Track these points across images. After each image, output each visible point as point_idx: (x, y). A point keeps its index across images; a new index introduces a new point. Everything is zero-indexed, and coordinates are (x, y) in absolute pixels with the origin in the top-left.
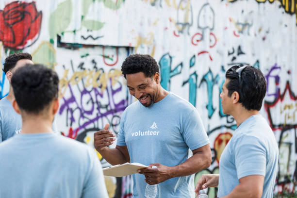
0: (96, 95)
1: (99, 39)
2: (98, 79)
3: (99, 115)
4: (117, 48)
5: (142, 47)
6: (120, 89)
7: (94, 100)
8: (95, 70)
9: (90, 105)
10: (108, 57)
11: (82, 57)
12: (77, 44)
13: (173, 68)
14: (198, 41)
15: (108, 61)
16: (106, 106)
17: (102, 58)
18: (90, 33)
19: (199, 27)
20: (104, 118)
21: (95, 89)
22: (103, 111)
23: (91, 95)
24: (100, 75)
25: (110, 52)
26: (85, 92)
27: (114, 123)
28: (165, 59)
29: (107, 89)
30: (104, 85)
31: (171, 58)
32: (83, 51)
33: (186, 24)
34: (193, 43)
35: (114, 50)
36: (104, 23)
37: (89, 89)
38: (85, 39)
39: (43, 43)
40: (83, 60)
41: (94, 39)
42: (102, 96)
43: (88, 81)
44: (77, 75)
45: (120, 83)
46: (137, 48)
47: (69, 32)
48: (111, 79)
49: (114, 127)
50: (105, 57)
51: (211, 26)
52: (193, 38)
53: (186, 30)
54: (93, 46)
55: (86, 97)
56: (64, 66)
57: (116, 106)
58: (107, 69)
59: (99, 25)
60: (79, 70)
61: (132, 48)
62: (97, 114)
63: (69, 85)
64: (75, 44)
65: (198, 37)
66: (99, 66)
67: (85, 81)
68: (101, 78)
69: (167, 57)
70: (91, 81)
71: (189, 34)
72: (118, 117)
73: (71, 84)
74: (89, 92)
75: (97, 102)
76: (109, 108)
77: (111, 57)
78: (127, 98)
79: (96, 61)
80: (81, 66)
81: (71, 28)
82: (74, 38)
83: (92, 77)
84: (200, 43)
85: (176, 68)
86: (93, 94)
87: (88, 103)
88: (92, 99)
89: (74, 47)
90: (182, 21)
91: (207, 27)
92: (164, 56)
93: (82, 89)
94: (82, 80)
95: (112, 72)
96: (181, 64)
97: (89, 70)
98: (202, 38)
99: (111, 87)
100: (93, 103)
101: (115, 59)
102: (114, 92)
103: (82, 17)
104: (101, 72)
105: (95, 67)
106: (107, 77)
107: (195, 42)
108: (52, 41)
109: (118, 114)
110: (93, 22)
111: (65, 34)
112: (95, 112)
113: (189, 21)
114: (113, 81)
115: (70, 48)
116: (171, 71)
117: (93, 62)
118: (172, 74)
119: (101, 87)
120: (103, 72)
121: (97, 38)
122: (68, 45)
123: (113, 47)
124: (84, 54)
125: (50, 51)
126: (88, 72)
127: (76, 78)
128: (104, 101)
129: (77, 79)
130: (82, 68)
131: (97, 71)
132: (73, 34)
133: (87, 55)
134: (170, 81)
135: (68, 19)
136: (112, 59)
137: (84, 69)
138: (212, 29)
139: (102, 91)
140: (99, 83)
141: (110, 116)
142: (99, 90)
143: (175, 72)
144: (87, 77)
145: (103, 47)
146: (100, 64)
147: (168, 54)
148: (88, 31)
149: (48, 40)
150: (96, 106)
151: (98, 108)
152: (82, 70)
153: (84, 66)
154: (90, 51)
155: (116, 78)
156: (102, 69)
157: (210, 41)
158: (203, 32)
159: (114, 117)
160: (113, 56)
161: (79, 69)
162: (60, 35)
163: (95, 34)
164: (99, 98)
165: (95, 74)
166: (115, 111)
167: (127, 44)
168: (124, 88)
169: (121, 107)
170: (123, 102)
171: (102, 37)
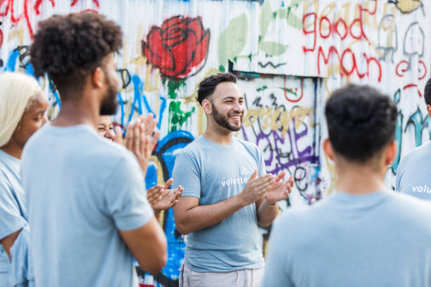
0: (276, 140)
1: (281, 67)
2: (278, 119)
3: (279, 166)
4: (302, 78)
5: (334, 78)
6: (305, 133)
7: (274, 147)
8: (274, 107)
9: (268, 152)
10: (290, 91)
11: (259, 90)
12: (254, 73)
14: (404, 71)
15: (291, 96)
16: (288, 155)
17: (282, 92)
18: (269, 59)
19: (405, 53)
21: (274, 132)
22: (284, 161)
23: (269, 141)
24: (280, 114)
25: (292, 84)
26: (261, 136)
27: (298, 176)
29: (289, 132)
30: (286, 128)
32: (259, 82)
33: (389, 49)
34: (397, 73)
35: (299, 81)
36: (287, 46)
37: (266, 132)
38: (264, 67)
39: (211, 71)
40: (260, 94)
41: (275, 67)
42: (282, 141)
43: (266, 122)
44: (252, 114)
45: (305, 125)
46: (327, 78)
47: (243, 57)
48: (294, 119)
49: (299, 183)
50: (286, 90)
51: (420, 53)
52: (397, 67)
53: (389, 57)
54: (272, 76)
55: (263, 142)
57: (300, 154)
58: (289, 106)
59: (281, 49)
60: (254, 107)
61: (321, 79)
62: (277, 165)
64: (250, 73)
65: (404, 66)
66: (279, 102)
67: (261, 122)
68: (281, 117)
70: (269, 121)
71: (392, 61)
72: (303, 169)
73: (244, 125)
74: (267, 136)
75: (277, 149)
76: (291, 158)
77: (294, 90)
78: (314, 145)
79: (276, 95)
80: (257, 102)
81: (245, 52)
82: (250, 66)
83: (271, 116)
84: (406, 74)
86: (271, 138)
87: (265, 150)
88: (270, 145)
89: (249, 76)
90: (384, 44)
91: (415, 53)
93: (258, 132)
94: (258, 120)
95: (296, 110)
97: (267, 107)
98: (409, 68)
99: (294, 130)
100: (271, 150)
101: (299, 93)
102: (297, 137)
103: (260, 38)
104: (281, 109)
105: (274, 104)
106: (289, 117)
107: (400, 72)
108: (222, 69)
109: (302, 165)
110: (273, 44)
111: (239, 60)
112: (275, 161)
113: (393, 45)
114: (297, 122)
115: (243, 79)
117: (272, 96)
119: (281, 129)
120: (285, 110)
121: (279, 65)
122: (242, 75)
123: (297, 77)
124: (260, 86)
126: (265, 110)
127: (251, 117)
128: (285, 148)
129: (252, 119)
130: (257, 105)
131: (276, 108)
132: (248, 60)
133: (265, 87)
135: (242, 40)
136: (295, 94)
137: (261, 106)
138: (421, 56)
139: (283, 135)
140: (279, 124)
141: (292, 168)
142: (279, 133)
144: (265, 117)
145: (285, 77)
146: (281, 100)
148: (267, 56)
149: (217, 67)
150: (275, 154)
151: (278, 158)
152: (259, 108)
153: (261, 102)
154: (268, 82)
155: (301, 119)
156: (283, 106)
157: (419, 71)
158: (410, 60)
159: (297, 168)
160: (296, 89)
161: (255, 105)
162: (232, 61)
163: (275, 60)
164: (279, 143)
165: (275, 114)
166: (300, 161)
167: (315, 74)
168: (310, 131)
169: (307, 155)
170: (308, 150)
171: (284, 64)
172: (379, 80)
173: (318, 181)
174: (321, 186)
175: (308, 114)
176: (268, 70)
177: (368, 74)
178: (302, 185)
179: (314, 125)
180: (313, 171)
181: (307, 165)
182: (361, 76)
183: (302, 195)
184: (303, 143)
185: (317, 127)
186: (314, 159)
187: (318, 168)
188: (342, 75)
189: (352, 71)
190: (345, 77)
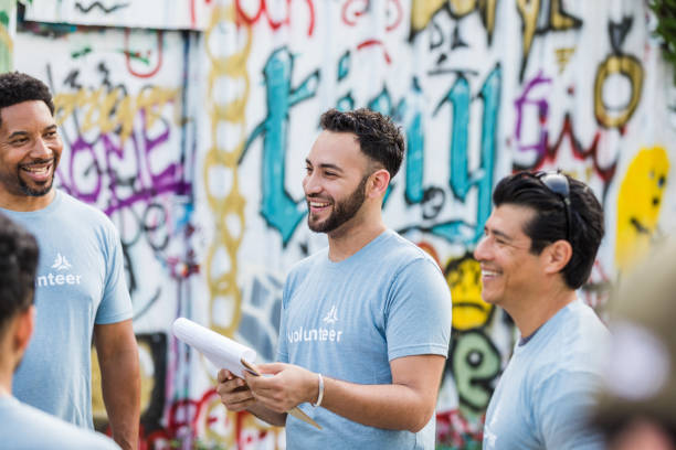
0: (108, 153)
1: (118, 12)
2: (113, 112)
3: (115, 203)
4: (160, 33)
5: (223, 31)
6: (164, 137)
7: (103, 165)
8: (105, 88)
9: (93, 177)
10: (137, 56)
11: (75, 56)
12: (65, 25)
13: (296, 83)
14: (357, 14)
15: (138, 66)
16: (132, 181)
17: (122, 59)
20: (126, 212)
21: (104, 138)
22: (124, 193)
23: (94, 155)
24: (117, 102)
25: (141, 44)
26: (80, 145)
27: (150, 221)
28: (277, 61)
29: (133, 136)
30: (127, 128)
31: (292, 57)
32: (76, 41)
34: (345, 19)
35: (153, 38)
37: (90, 137)
38: (86, 11)
40: (77, 64)
41: (107, 11)
42: (120, 154)
43: (89, 116)
44: (62, 103)
45: (165, 122)
46: (208, 33)
48: (143, 111)
49: (151, 234)
50: (129, 55)
52: (345, 6)
54: (101, 29)
55: (83, 158)
57: (155, 179)
58: (134, 85)
60: (67, 89)
61: (198, 34)
62: (109, 202)
64: (59, 24)
65: (359, 5)
66: (115, 79)
67: (82, 118)
68: (120, 108)
69: (283, 57)
70: (96, 117)
72: (159, 206)
74: (90, 146)
75: (110, 171)
76: (138, 186)
77: (144, 55)
78: (183, 159)
79: (109, 65)
80: (72, 79)
82: (58, 9)
83: (99, 106)
85: (304, 84)
86: (100, 149)
87: (87, 173)
88: (96, 163)
89: (56, 30)
92: (275, 53)
93: (73, 138)
94: (74, 113)
95: (148, 93)
96: (317, 74)
97: (92, 88)
98: (369, 7)
99: (144, 131)
100: (99, 173)
101: (154, 59)
102: (150, 145)
104: (120, 93)
105: (106, 82)
106: (134, 105)
107: (351, 16)
108: (4, 18)
109: (159, 199)
112: (105, 195)
114: (149, 118)
115: (45, 34)
116: (292, 92)
117: (102, 68)
118: (293, 98)
119: (119, 132)
120: (126, 94)
121: (115, 8)
122: (42, 28)
123: (150, 31)
124: (79, 48)
126: (88, 94)
127: (60, 109)
128: (125, 168)
129: (63, 113)
130: (73, 85)
131: (110, 91)
133: (87, 51)
134: (287, 117)
136: (146, 61)
137: (79, 87)
139: (122, 143)
140: (115, 121)
141: (140, 206)
142: (115, 140)
143: (301, 94)
144: (87, 108)
145: (127, 30)
146: (118, 75)
147: (285, 48)
150: (106, 180)
151: (112, 187)
152: (75, 91)
153: (79, 80)
154: (93, 40)
155: (157, 110)
156: (122, 86)
157: (388, 13)
159: (150, 206)
160: (149, 53)
161: (68, 86)
162: (24, 1)
164: (114, 159)
165: (105, 101)
166: (154, 192)
167: (185, 24)
168: (176, 134)
169: (168, 180)
170: (171, 170)
171: (125, 6)
172: (310, 32)
173: (190, 230)
174: (195, 240)
175: (171, 100)
176: (94, 18)
177: (288, 21)
178: (159, 238)
179: (184, 122)
180: (179, 212)
181: (169, 200)
182: (275, 26)
183: (157, 257)
184: (162, 158)
185: (189, 126)
186: (183, 188)
187: (190, 206)
188: (238, 25)
189: (258, 17)
190: (244, 29)
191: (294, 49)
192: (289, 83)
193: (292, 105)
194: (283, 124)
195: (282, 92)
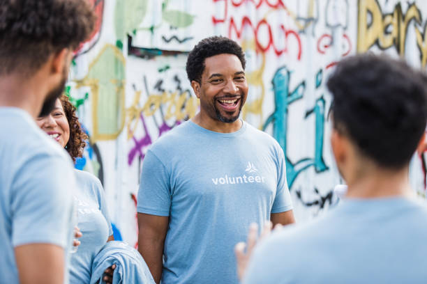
1: (187, 42)
2: (183, 107)
5: (249, 56)
8: (178, 92)
11: (161, 71)
12: (157, 50)
13: (291, 89)
14: (326, 47)
18: (174, 33)
19: (327, 25)
21: (178, 123)
24: (186, 100)
26: (164, 128)
28: (280, 75)
31: (289, 73)
32: (161, 61)
33: (310, 20)
34: (319, 50)
36: (194, 17)
37: (170, 123)
38: (168, 41)
39: (107, 47)
40: (162, 76)
41: (181, 42)
43: (169, 110)
44: (153, 100)
47: (143, 29)
51: (344, 24)
52: (319, 42)
53: (309, 29)
54: (176, 53)
56: (134, 86)
59: (188, 20)
60: (156, 92)
63: (142, 117)
64: (152, 49)
65: (326, 41)
66: (184, 86)
67: (165, 111)
68: (187, 104)
69: (284, 72)
70: (173, 110)
71: (313, 34)
73: (144, 114)
74: (170, 128)
79: (180, 77)
80: (159, 85)
81: (146, 23)
82: (152, 40)
83: (174, 103)
84: (329, 51)
85: (296, 90)
89: (149, 54)
90: (304, 14)
91: (338, 25)
92: (279, 70)
93: (160, 123)
94: (161, 108)
96: (303, 84)
97: (170, 92)
98: (332, 43)
103: (164, 6)
104: (187, 95)
105: (179, 88)
106: (195, 103)
107: (322, 48)
108: (119, 45)
110: (179, 13)
111: (139, 33)
113: (314, 15)
115: (142, 57)
116: (289, 95)
117: (176, 79)
118: (290, 99)
120: (190, 96)
121: (185, 40)
122: (142, 52)
124: (162, 66)
125: (117, 61)
126: (168, 95)
127: (152, 105)
129: (154, 107)
130: (160, 90)
131: (181, 94)
132: (149, 33)
133: (168, 68)
134: (287, 111)
135: (142, 8)
137: (163, 91)
138: (345, 28)
140: (185, 113)
143: (295, 96)
144: (168, 104)
147: (285, 67)
148: (171, 28)
149: (113, 42)
152: (161, 93)
153: (163, 86)
154: (170, 61)
156: (188, 91)
157: (344, 46)
158: (333, 33)
161: (156, 90)
162: (131, 34)
163: (181, 34)
165: (178, 99)
171: (192, 38)
172: (299, 57)
176: (173, 46)
177: (286, 51)
182: (279, 53)
188: (257, 52)
189: (268, 47)
190: (260, 54)
191: (291, 68)
192: (288, 89)
193: (290, 103)
194: (285, 115)
195: (284, 94)
